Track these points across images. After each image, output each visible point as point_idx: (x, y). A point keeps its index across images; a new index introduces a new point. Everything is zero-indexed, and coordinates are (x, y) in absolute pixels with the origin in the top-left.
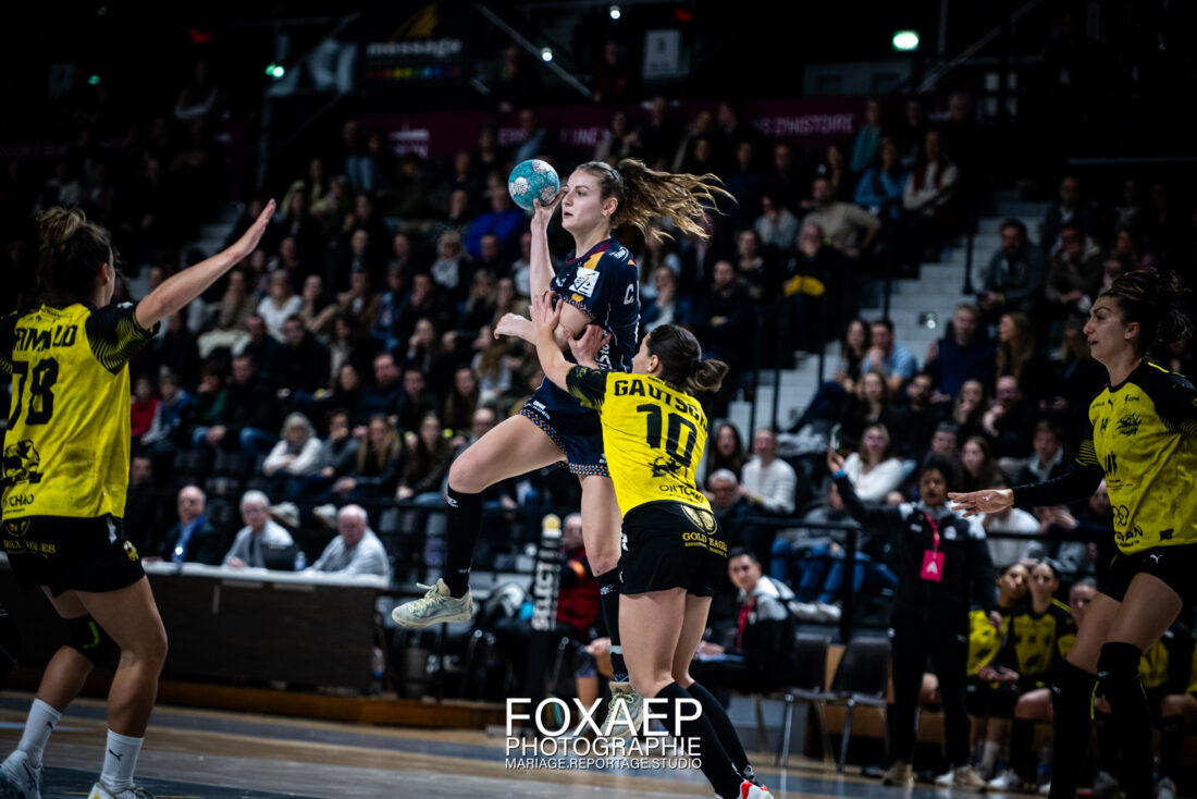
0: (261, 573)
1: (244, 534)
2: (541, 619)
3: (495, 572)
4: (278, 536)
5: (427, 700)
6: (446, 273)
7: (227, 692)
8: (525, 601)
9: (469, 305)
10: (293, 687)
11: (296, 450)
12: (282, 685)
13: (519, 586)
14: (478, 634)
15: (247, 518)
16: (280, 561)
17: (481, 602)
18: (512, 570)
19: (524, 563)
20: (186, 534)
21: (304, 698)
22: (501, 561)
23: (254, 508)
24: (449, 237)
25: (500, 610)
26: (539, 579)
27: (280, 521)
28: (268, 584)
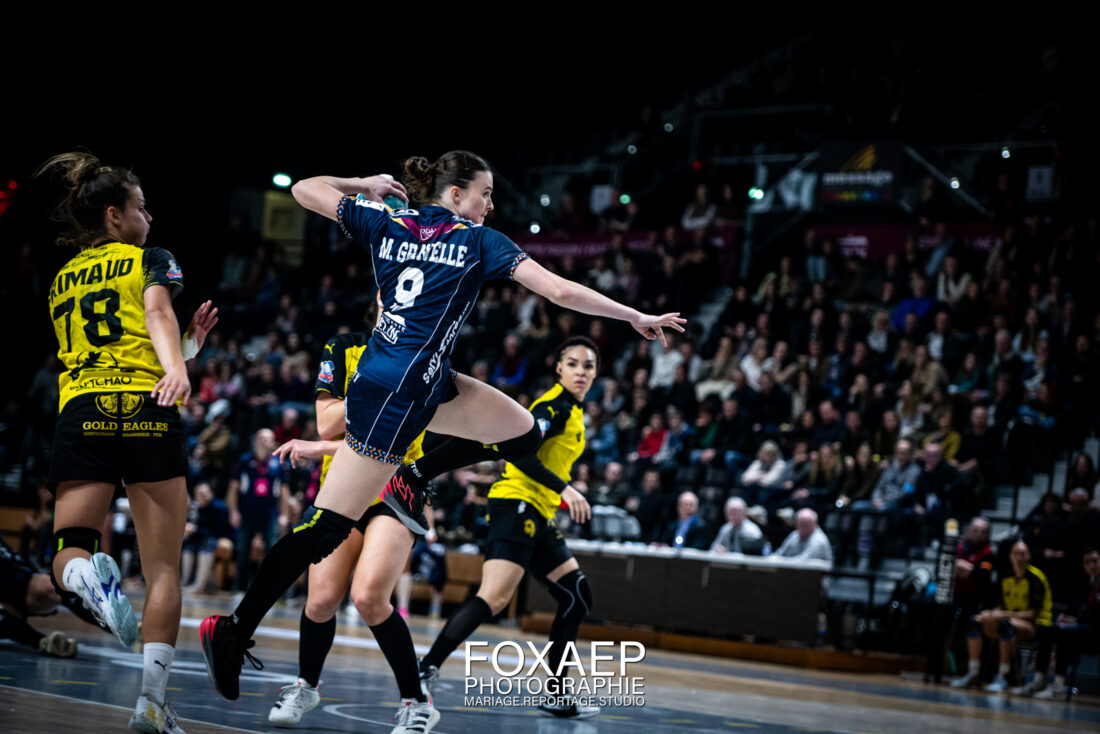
0: (738, 558)
1: (727, 529)
2: (942, 595)
3: (908, 559)
4: (752, 531)
5: (857, 652)
6: (878, 341)
7: (712, 643)
8: (930, 581)
9: (895, 365)
10: (760, 641)
11: (766, 468)
12: (750, 638)
13: (927, 570)
14: (895, 605)
15: (730, 517)
16: (753, 549)
17: (898, 582)
18: (921, 558)
19: (930, 554)
20: (684, 526)
21: (766, 649)
22: (913, 552)
23: (734, 511)
24: (880, 316)
25: (911, 588)
26: (942, 566)
27: (753, 520)
28: (743, 567)
